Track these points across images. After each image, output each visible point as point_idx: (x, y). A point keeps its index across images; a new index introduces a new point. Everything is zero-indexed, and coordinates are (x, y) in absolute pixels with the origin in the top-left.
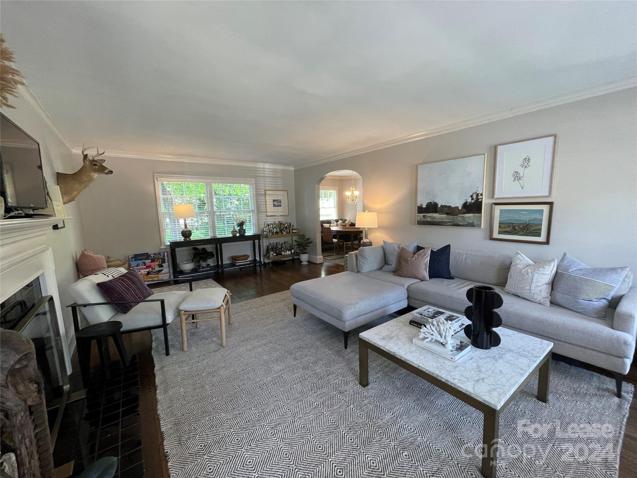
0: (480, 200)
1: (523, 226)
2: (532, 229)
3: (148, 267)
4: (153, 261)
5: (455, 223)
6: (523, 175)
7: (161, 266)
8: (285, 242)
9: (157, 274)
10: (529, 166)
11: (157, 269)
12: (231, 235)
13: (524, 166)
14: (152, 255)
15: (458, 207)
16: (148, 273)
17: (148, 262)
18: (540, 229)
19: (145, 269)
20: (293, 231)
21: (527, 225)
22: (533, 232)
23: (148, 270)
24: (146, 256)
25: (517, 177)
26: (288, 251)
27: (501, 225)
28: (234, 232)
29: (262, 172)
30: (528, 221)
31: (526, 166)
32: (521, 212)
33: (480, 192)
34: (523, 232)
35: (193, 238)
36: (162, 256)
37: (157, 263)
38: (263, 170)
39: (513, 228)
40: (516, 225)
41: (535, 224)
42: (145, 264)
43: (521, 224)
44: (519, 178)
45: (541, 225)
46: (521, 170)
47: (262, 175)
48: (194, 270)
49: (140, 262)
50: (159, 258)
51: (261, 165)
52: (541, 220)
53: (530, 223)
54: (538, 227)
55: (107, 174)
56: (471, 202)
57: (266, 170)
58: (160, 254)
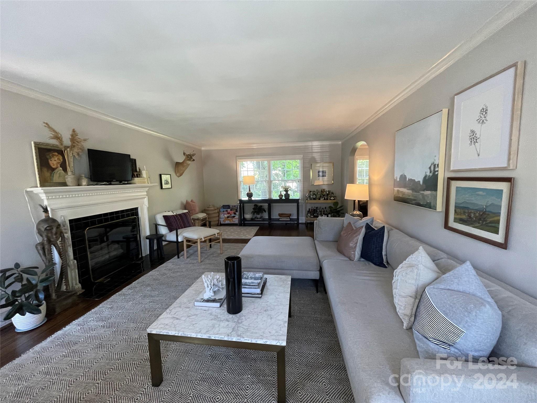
0: (437, 173)
1: (479, 214)
2: (489, 220)
3: (229, 213)
4: (231, 210)
5: (417, 201)
6: (480, 136)
7: (235, 214)
8: (326, 207)
9: (232, 218)
10: (486, 120)
11: (233, 215)
12: (279, 198)
13: (481, 121)
14: (231, 207)
15: (419, 181)
16: (228, 217)
17: (229, 210)
18: (498, 222)
19: (227, 214)
20: (331, 198)
21: (484, 213)
22: (490, 225)
23: (228, 215)
24: (228, 207)
25: (474, 138)
26: (325, 215)
27: (458, 210)
28: (281, 196)
29: (311, 149)
30: (484, 207)
31: (483, 121)
32: (477, 193)
33: (436, 163)
34: (479, 223)
35: (253, 199)
36: (236, 208)
37: (233, 212)
38: (311, 147)
39: (468, 215)
40: (473, 211)
41: (494, 213)
42: (227, 211)
43: (477, 210)
44: (475, 140)
45: (499, 214)
46: (477, 128)
47: (311, 151)
48: (252, 220)
49: (225, 210)
50: (234, 209)
51: (310, 144)
52: (500, 207)
53: (487, 210)
54: (496, 218)
55: (192, 161)
56: (429, 176)
57: (314, 147)
58: (235, 206)
